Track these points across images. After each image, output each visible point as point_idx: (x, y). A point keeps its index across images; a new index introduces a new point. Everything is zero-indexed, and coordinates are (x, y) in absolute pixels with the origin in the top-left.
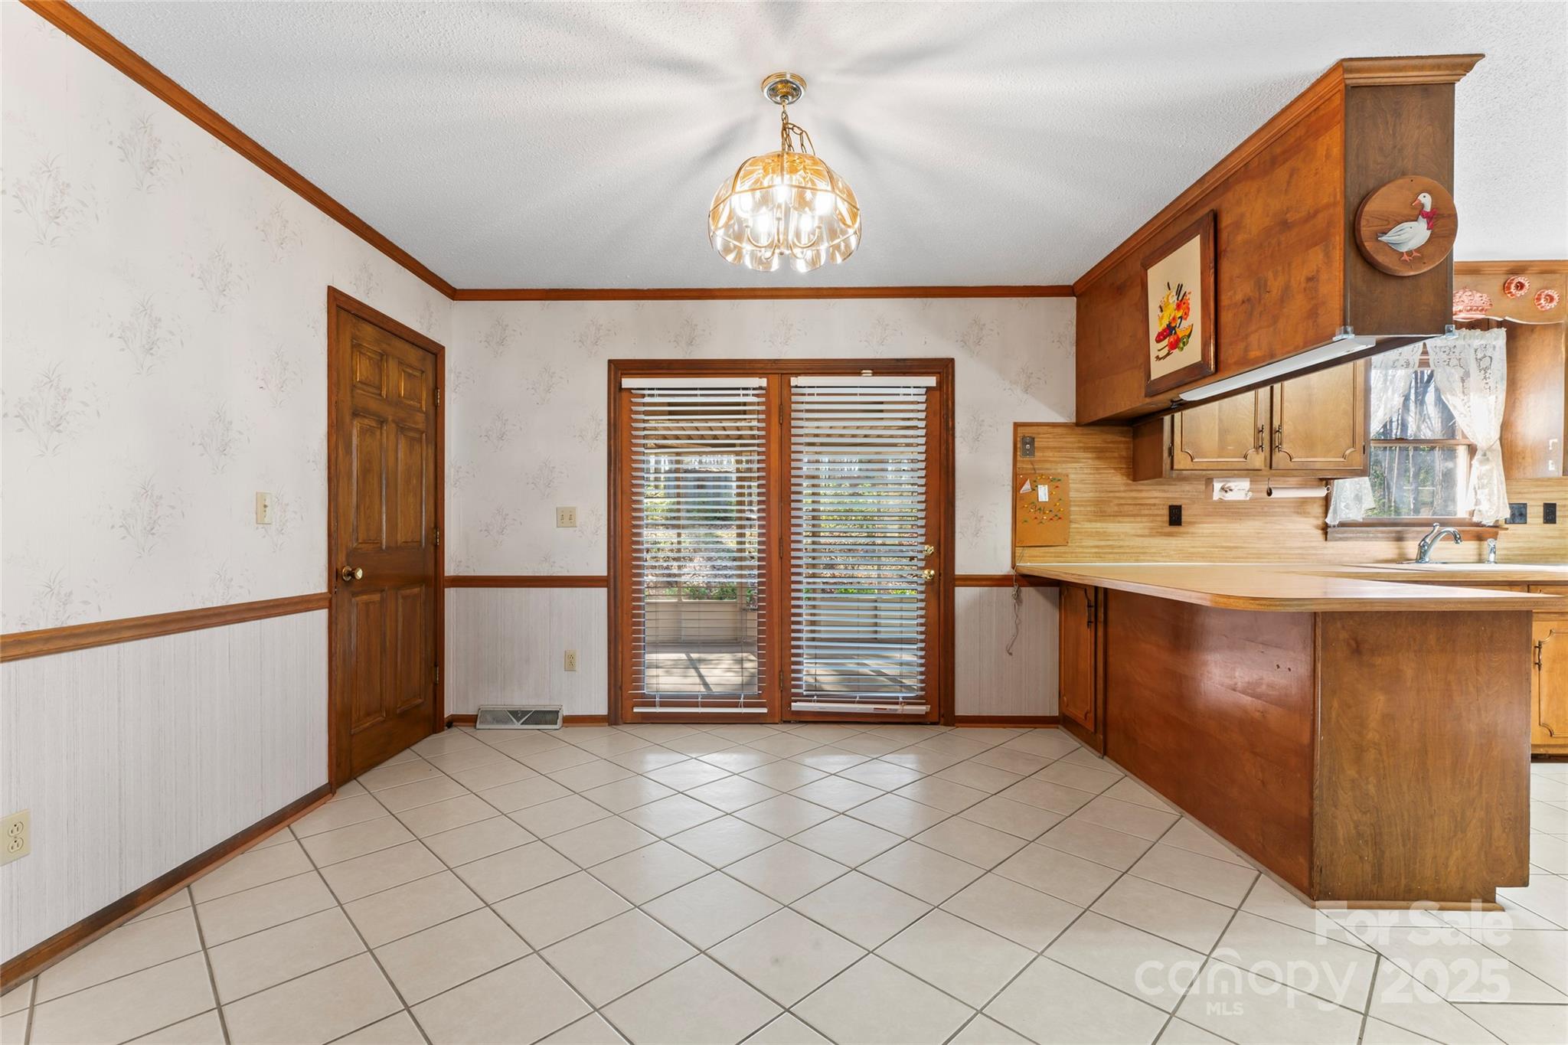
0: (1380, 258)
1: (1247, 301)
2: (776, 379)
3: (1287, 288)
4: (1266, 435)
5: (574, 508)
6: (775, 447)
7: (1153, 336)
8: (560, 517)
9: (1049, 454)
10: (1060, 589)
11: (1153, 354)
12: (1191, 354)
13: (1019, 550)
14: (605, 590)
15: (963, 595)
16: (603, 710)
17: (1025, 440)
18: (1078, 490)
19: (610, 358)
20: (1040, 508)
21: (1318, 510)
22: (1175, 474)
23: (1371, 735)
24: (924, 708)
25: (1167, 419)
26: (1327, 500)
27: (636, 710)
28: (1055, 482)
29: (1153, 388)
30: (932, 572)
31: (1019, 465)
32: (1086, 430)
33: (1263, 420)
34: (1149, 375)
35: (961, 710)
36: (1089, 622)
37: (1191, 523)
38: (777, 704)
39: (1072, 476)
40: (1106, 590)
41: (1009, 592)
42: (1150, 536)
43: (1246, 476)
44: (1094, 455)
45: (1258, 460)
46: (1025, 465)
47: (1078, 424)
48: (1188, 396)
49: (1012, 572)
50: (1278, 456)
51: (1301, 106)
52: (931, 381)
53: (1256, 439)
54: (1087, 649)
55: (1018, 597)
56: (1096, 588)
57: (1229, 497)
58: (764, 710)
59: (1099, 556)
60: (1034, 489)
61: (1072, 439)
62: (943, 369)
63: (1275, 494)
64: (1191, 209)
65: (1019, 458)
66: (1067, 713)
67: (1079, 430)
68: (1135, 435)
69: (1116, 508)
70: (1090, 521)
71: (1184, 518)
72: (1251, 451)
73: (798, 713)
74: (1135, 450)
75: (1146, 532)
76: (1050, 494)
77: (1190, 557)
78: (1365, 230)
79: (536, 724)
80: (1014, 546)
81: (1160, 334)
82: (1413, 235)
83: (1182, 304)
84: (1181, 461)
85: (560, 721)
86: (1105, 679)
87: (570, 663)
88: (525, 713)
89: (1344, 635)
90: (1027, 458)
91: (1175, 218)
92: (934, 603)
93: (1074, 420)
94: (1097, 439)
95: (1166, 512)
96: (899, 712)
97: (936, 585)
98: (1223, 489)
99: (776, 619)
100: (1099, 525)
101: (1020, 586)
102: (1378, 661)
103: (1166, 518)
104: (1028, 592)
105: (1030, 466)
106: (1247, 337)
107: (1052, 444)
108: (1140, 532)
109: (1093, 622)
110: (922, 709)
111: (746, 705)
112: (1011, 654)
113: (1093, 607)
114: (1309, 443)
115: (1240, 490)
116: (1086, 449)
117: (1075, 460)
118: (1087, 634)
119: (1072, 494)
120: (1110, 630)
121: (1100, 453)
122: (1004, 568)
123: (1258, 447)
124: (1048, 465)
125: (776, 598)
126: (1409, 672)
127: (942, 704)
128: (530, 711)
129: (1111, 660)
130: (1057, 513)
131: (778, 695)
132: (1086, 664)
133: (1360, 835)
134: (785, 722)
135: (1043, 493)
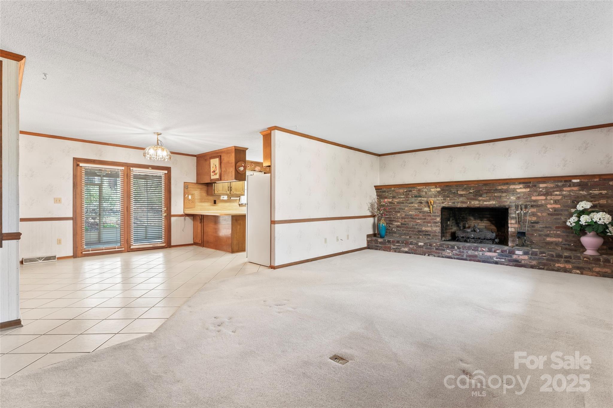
0: (238, 171)
1: (225, 171)
2: (126, 167)
3: (229, 172)
4: (230, 188)
5: (61, 198)
6: (126, 184)
7: (211, 172)
8: (55, 201)
9: (191, 189)
10: (193, 216)
11: (211, 174)
12: (217, 177)
13: (185, 209)
14: (72, 221)
15: (173, 219)
16: (72, 254)
17: (186, 186)
18: (197, 197)
19: (74, 157)
20: (189, 200)
21: (238, 201)
22: (215, 194)
23: (238, 231)
24: (164, 244)
25: (213, 184)
26: (240, 199)
27: (83, 253)
28: (192, 195)
29: (211, 180)
30: (166, 214)
31: (185, 191)
32: (199, 185)
33: (229, 186)
34: (211, 178)
35: (172, 244)
36: (200, 222)
37: (218, 204)
38: (126, 247)
39: (196, 194)
40: (203, 215)
41: (183, 218)
42: (210, 206)
43: (226, 195)
44: (200, 190)
45: (228, 192)
46: (186, 191)
47: (197, 183)
48: (217, 182)
49: (184, 214)
50: (231, 192)
51: (230, 148)
52: (166, 172)
53: (228, 189)
54: (199, 228)
55: (185, 219)
56: (201, 215)
57: (224, 199)
58: (124, 249)
59: (201, 210)
60: (188, 196)
61: (196, 186)
62: (168, 169)
63: (231, 198)
64: (217, 153)
65: (185, 190)
66: (195, 242)
67: (197, 184)
68: (208, 186)
69: (204, 200)
70: (199, 203)
71: (216, 203)
72: (227, 191)
73: (132, 249)
74: (208, 189)
75: (210, 205)
76: (191, 197)
77: (218, 210)
78: (237, 167)
79: (48, 260)
80: (184, 208)
81: (213, 172)
82: (242, 169)
83: (216, 167)
84: (216, 192)
85: (56, 259)
86: (203, 232)
87: (59, 242)
88: (42, 258)
89: (235, 218)
90: (187, 190)
91: (215, 153)
92: (166, 221)
93: (196, 182)
94: (200, 186)
95: (213, 201)
96: (158, 246)
97: (167, 217)
98: (223, 197)
99: (126, 226)
100: (201, 204)
101: (185, 216)
102: (238, 222)
103: (213, 203)
104: (187, 218)
105: (187, 191)
106: (224, 177)
107: (191, 187)
108: (209, 205)
109: (201, 222)
110: (164, 245)
111: (118, 248)
112: (183, 231)
113: (201, 219)
114: (236, 190)
115: (226, 198)
116: (198, 188)
117: (196, 190)
118: (200, 225)
119: (196, 197)
120: (204, 223)
121: (201, 189)
122: (182, 213)
123: (228, 190)
124: (191, 191)
125: (126, 221)
126: (242, 223)
127: (168, 243)
128: (44, 257)
129: (204, 229)
130: (193, 201)
131: (126, 245)
132: (199, 231)
133: (237, 244)
134: (128, 252)
135: (190, 197)
